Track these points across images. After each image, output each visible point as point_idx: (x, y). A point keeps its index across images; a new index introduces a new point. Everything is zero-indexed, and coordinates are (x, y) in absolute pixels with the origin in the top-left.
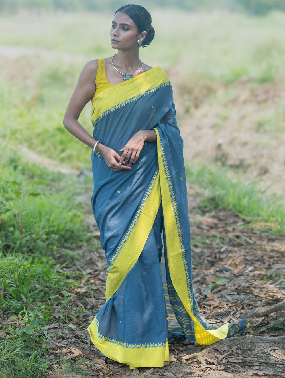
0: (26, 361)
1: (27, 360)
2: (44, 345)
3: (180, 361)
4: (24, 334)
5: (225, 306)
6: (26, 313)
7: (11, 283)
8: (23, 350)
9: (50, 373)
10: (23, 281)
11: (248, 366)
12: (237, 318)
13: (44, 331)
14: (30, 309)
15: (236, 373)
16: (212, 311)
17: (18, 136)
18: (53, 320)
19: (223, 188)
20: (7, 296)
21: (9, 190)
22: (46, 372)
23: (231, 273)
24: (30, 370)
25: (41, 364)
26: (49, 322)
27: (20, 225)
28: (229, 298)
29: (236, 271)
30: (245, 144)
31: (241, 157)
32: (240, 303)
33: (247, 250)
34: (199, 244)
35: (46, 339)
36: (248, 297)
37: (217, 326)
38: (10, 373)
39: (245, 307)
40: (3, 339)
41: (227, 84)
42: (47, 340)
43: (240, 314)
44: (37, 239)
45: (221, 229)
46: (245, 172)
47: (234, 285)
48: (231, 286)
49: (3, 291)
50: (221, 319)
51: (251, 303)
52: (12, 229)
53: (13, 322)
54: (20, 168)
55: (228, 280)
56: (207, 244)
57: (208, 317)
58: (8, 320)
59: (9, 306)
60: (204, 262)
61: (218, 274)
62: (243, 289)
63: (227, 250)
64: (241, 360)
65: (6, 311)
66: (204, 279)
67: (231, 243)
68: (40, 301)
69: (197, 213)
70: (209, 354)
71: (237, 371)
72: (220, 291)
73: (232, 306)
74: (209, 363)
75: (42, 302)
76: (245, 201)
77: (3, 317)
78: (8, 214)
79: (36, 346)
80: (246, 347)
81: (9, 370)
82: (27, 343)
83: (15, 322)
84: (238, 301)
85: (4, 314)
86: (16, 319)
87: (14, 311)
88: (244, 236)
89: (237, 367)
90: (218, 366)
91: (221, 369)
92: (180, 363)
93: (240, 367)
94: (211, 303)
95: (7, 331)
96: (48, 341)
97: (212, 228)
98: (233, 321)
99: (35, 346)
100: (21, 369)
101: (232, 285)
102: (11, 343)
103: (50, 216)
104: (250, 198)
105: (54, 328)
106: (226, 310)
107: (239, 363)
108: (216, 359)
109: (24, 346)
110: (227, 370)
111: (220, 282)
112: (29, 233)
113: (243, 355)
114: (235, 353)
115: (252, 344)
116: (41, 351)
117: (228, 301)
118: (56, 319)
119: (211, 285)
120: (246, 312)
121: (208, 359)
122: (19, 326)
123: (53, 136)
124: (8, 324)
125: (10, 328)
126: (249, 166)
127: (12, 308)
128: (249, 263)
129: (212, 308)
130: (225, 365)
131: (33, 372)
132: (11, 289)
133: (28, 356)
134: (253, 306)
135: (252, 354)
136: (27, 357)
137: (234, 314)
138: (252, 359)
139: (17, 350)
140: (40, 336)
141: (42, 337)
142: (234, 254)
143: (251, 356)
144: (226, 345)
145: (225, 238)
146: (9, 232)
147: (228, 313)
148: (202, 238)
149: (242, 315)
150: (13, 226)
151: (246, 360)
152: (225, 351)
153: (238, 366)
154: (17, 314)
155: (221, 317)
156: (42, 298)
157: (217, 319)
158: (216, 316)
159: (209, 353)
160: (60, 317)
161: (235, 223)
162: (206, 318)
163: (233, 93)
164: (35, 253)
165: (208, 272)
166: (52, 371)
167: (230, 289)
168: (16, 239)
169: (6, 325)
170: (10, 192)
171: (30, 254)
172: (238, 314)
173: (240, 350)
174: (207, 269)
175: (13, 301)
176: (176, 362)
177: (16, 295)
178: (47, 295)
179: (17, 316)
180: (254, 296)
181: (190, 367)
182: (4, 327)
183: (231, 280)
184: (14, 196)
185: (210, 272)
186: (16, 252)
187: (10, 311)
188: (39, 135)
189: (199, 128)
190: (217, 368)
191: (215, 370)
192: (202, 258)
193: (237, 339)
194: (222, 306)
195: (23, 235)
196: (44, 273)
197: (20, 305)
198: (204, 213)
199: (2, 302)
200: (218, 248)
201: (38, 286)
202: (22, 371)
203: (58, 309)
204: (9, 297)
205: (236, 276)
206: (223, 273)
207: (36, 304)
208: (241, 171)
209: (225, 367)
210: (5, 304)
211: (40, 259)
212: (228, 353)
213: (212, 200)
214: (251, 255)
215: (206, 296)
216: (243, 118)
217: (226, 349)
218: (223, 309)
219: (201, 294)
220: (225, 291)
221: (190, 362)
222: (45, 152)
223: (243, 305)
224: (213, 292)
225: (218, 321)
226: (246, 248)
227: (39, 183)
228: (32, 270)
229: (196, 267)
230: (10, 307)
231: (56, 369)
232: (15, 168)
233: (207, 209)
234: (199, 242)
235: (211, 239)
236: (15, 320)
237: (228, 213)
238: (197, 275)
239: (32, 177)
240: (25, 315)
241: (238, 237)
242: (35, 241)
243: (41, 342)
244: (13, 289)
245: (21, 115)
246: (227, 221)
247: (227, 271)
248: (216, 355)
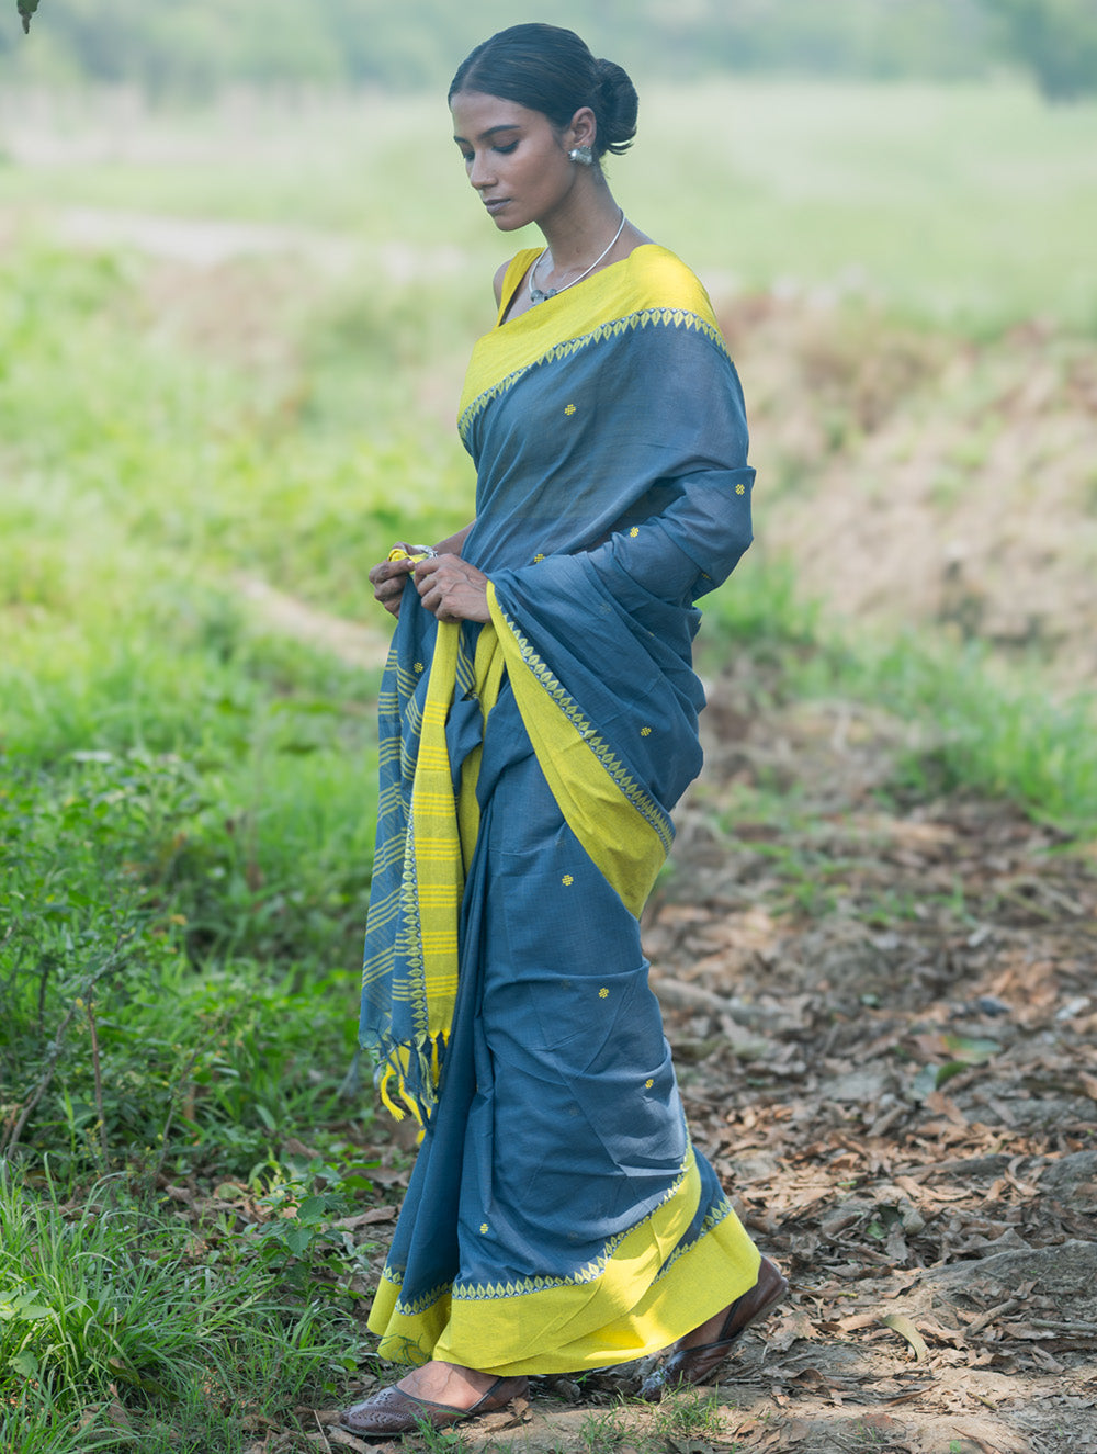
0: (281, 1338)
1: (286, 1338)
2: (344, 1282)
3: (833, 1337)
4: (274, 1244)
5: (990, 1138)
6: (278, 1172)
7: (223, 1066)
8: (270, 1301)
9: (368, 1383)
10: (264, 1055)
11: (1074, 1350)
12: (1033, 1181)
13: (343, 1234)
14: (292, 1155)
15: (1034, 1377)
16: (940, 1156)
17: (234, 540)
18: (372, 1194)
19: (973, 714)
20: (207, 1111)
21: (207, 734)
22: (355, 1379)
23: (1009, 1023)
24: (295, 1372)
25: (334, 1352)
26: (361, 1201)
27: (247, 856)
28: (1002, 1109)
29: (1024, 1015)
30: (1046, 560)
31: (1033, 604)
32: (1041, 1127)
33: (1064, 940)
34: (890, 921)
35: (352, 1262)
36: (1071, 1107)
37: (962, 1209)
38: (226, 1382)
39: (1061, 1142)
40: (197, 1264)
41: (980, 343)
42: (352, 1267)
43: (1044, 1168)
44: (311, 908)
45: (967, 866)
46: (1048, 659)
47: (1019, 1064)
48: (1008, 1069)
49: (192, 1090)
50: (974, 1187)
51: (1083, 1126)
52: (218, 873)
53: (231, 1201)
54: (242, 655)
55: (998, 1048)
56: (917, 919)
57: (928, 1178)
58: (212, 1195)
59: (216, 1146)
60: (907, 982)
61: (961, 1025)
62: (1054, 1079)
63: (989, 941)
64: (1051, 1329)
65: (204, 1163)
66: (909, 1042)
67: (1007, 915)
68: (326, 1127)
69: (880, 808)
70: (935, 1310)
71: (1038, 1369)
72: (968, 1086)
73: (1015, 1141)
74: (936, 1343)
75: (332, 1131)
76: (1054, 764)
77: (195, 1187)
78: (205, 818)
79: (317, 1289)
80: (1069, 1285)
81: (222, 1371)
82: (284, 1275)
83: (239, 1203)
84: (1034, 1119)
85: (200, 1175)
86: (241, 1192)
87: (233, 1163)
88: (1054, 888)
89: (1037, 1354)
90: (968, 1353)
91: (979, 1362)
92: (830, 1343)
93: (1048, 1355)
94: (939, 1127)
95: (210, 1235)
96: (357, 1269)
97: (933, 861)
98: (1018, 1191)
99: (311, 1286)
100: (264, 1368)
101: (1012, 1064)
102: (228, 1277)
103: (355, 824)
104: (1071, 753)
105: (377, 1224)
106: (991, 1152)
107: (1045, 1340)
108: (959, 1329)
109: (273, 1287)
110: (1001, 1365)
111: (969, 1055)
112: (281, 885)
113: (1057, 1314)
114: (1027, 1307)
115: (1088, 1271)
116: (332, 1304)
117: (999, 1121)
118: (384, 1191)
119: (935, 1063)
120: (1067, 1159)
121: (933, 1329)
122: (253, 1219)
123: (358, 539)
124: (216, 1211)
125: (224, 1225)
126: (1061, 639)
127: (225, 1153)
128: (1072, 984)
129: (941, 1146)
130: (993, 1348)
131: (308, 1378)
132: (223, 1087)
133: (288, 1321)
134: (1088, 1138)
135: (1088, 1309)
136: (286, 1326)
137: (1021, 1168)
138: (1092, 1326)
139: (249, 1302)
140: (328, 1253)
141: (335, 1255)
142: (1018, 954)
143: (1087, 1317)
144: (996, 1278)
145: (985, 897)
146: (208, 883)
147: (1001, 1164)
148: (901, 897)
149: (1052, 1172)
150: (224, 861)
151: (1068, 1331)
152: (993, 1301)
153: (1042, 1352)
154: (243, 1175)
155: (974, 1177)
156: (332, 1118)
157: (960, 1185)
158: (959, 1174)
159: (935, 1306)
160: (396, 1184)
161: (1017, 841)
162: (922, 1183)
163: (1001, 374)
164: (303, 957)
165: (924, 1019)
166: (376, 1376)
167: (1005, 1079)
168: (236, 910)
169: (206, 1215)
170: (209, 743)
171: (284, 960)
172: (1036, 1166)
173: (1047, 1294)
174: (919, 1008)
175: (230, 1127)
176: (818, 1340)
177: (238, 1107)
178: (350, 1107)
179: (246, 1182)
180: (1092, 1104)
181: (867, 1356)
182: (200, 1221)
183: (1007, 1048)
184: (224, 755)
185: (933, 1021)
186: (238, 954)
187: (219, 1165)
188: (307, 537)
189: (878, 504)
190: (964, 1360)
191: (955, 1367)
192: (903, 968)
193: (1034, 1256)
194: (977, 1138)
195: (260, 895)
196: (339, 1027)
197: (254, 1142)
198: (904, 806)
199: (191, 1131)
200: (957, 934)
201: (315, 1075)
202: (270, 1376)
203: (390, 1155)
204: (214, 1115)
205: (1027, 1033)
206: (979, 1022)
207: (310, 1139)
208: (1033, 655)
209: (993, 1355)
210: (202, 1139)
211: (321, 978)
212: (1005, 1305)
213: (935, 761)
214: (1079, 958)
215: (918, 1105)
216: (1037, 466)
217: (995, 1292)
218: (983, 1151)
219: (900, 1096)
220: (988, 1085)
221: (866, 1338)
222: (332, 596)
223: (1053, 1135)
224: (944, 1089)
225: (963, 1193)
226: (1058, 933)
227: (315, 710)
228: (294, 1018)
229: (881, 1003)
230: (217, 1152)
231: (388, 1368)
232: (226, 655)
233: (916, 794)
234: (889, 912)
235: (932, 900)
236: (239, 1197)
237: (992, 808)
238: (886, 1031)
239: (285, 687)
240: (272, 1179)
241: (1029, 892)
242: (302, 914)
243: (333, 1272)
244: (230, 1086)
245: (241, 466)
246: (990, 836)
247: (993, 1012)
248: (961, 1314)
